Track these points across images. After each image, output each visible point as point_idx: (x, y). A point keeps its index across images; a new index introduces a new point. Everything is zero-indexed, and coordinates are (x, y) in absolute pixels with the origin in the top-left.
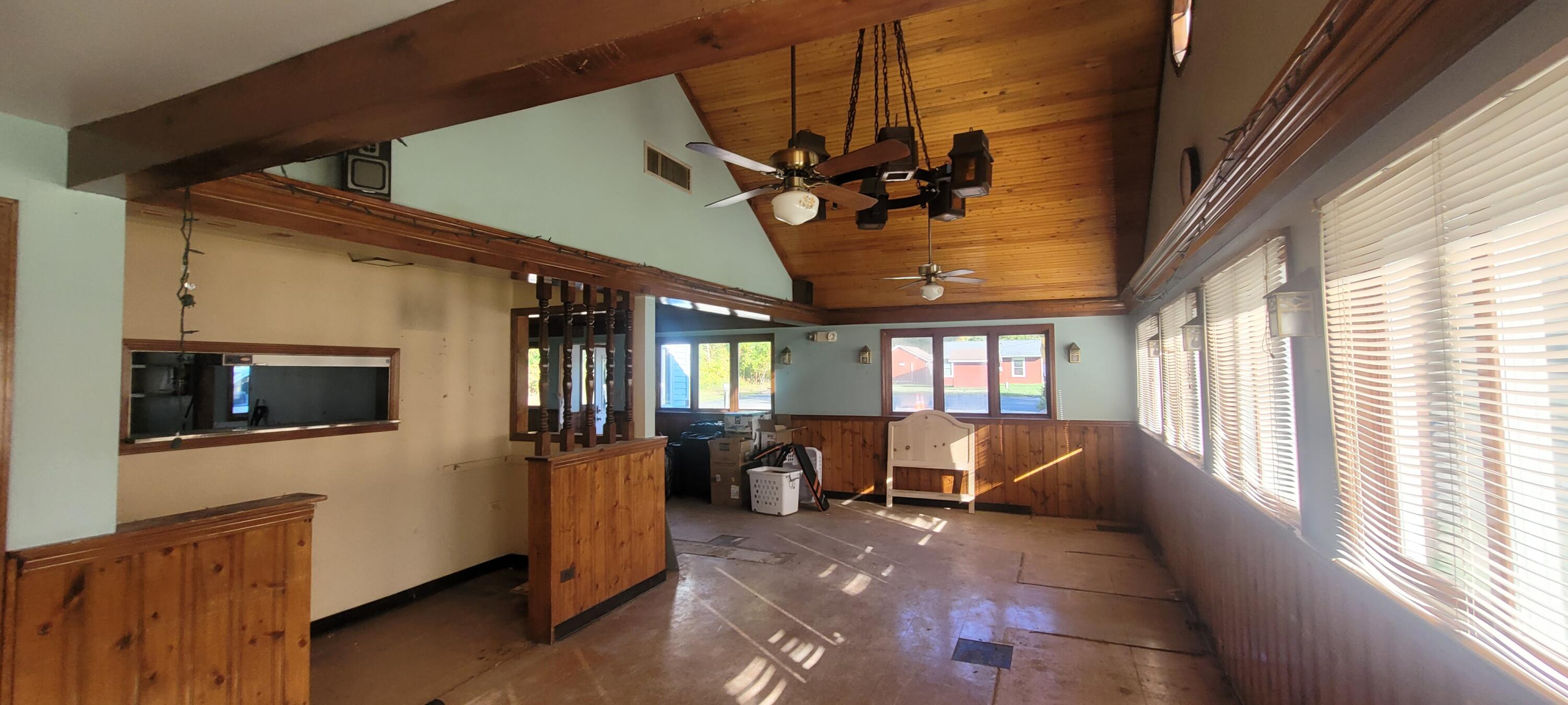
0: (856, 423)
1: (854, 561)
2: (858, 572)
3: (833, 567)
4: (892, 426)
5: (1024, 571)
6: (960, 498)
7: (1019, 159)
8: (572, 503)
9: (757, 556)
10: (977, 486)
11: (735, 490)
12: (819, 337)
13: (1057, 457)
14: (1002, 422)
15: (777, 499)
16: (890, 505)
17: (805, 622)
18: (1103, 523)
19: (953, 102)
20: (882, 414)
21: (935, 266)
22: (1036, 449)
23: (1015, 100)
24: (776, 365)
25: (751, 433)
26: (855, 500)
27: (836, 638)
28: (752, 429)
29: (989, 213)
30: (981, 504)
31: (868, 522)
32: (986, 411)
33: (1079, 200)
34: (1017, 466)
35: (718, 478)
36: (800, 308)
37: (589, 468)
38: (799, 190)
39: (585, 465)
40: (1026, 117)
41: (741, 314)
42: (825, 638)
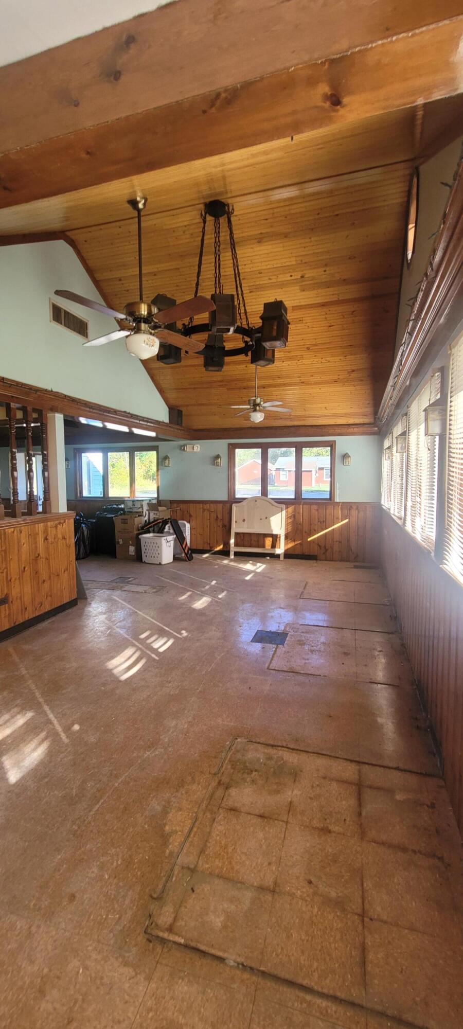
0: (212, 505)
1: (203, 589)
2: (204, 596)
3: (189, 593)
4: (234, 507)
5: (305, 592)
6: (275, 551)
7: (314, 326)
8: (4, 555)
9: (140, 589)
10: (286, 544)
11: (132, 549)
12: (188, 448)
13: (333, 525)
14: (302, 503)
15: (159, 554)
16: (232, 557)
17: (164, 625)
18: (357, 564)
19: (270, 281)
20: (229, 499)
21: (259, 399)
22: (322, 520)
23: (311, 282)
24: (160, 467)
25: (143, 512)
26: (212, 554)
27: (182, 634)
28: (143, 509)
29: (295, 364)
30: (288, 555)
31: (216, 567)
32: (293, 497)
33: (352, 356)
34: (310, 530)
35: (121, 542)
36: (174, 428)
37: (15, 532)
38: (144, 333)
39: (12, 530)
40: (317, 296)
41: (137, 431)
42: (176, 634)
